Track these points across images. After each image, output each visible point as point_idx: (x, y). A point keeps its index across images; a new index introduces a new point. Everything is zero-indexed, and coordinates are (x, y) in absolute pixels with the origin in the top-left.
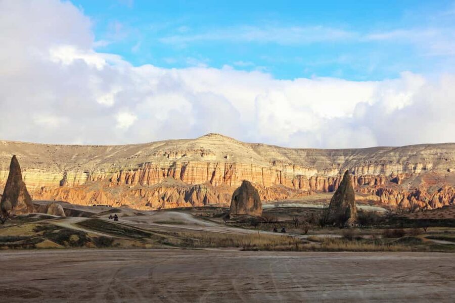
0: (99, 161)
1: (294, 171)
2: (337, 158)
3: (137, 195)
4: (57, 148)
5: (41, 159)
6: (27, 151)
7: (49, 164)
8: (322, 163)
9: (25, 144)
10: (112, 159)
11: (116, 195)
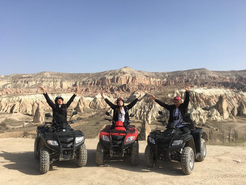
0: (87, 78)
1: (153, 79)
2: (165, 75)
3: (102, 89)
4: (74, 74)
5: (68, 78)
6: (63, 75)
7: (71, 79)
8: (161, 77)
9: (63, 73)
10: (92, 77)
11: (94, 89)
